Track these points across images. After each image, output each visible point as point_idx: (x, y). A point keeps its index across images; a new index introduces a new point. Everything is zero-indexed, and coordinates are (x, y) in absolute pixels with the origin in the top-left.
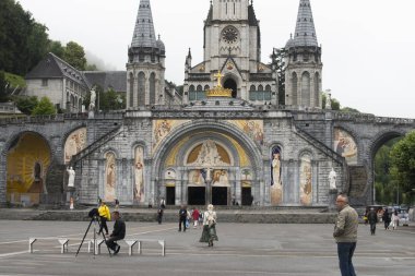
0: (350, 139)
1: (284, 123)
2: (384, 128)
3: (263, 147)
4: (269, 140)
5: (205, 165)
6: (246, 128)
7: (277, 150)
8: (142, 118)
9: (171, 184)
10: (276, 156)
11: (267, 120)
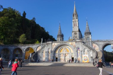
0: (97, 46)
1: (80, 42)
2: (105, 42)
3: (75, 48)
4: (77, 46)
5: (63, 53)
6: (71, 44)
7: (79, 49)
8: (50, 43)
9: (57, 57)
10: (79, 50)
11: (76, 42)
